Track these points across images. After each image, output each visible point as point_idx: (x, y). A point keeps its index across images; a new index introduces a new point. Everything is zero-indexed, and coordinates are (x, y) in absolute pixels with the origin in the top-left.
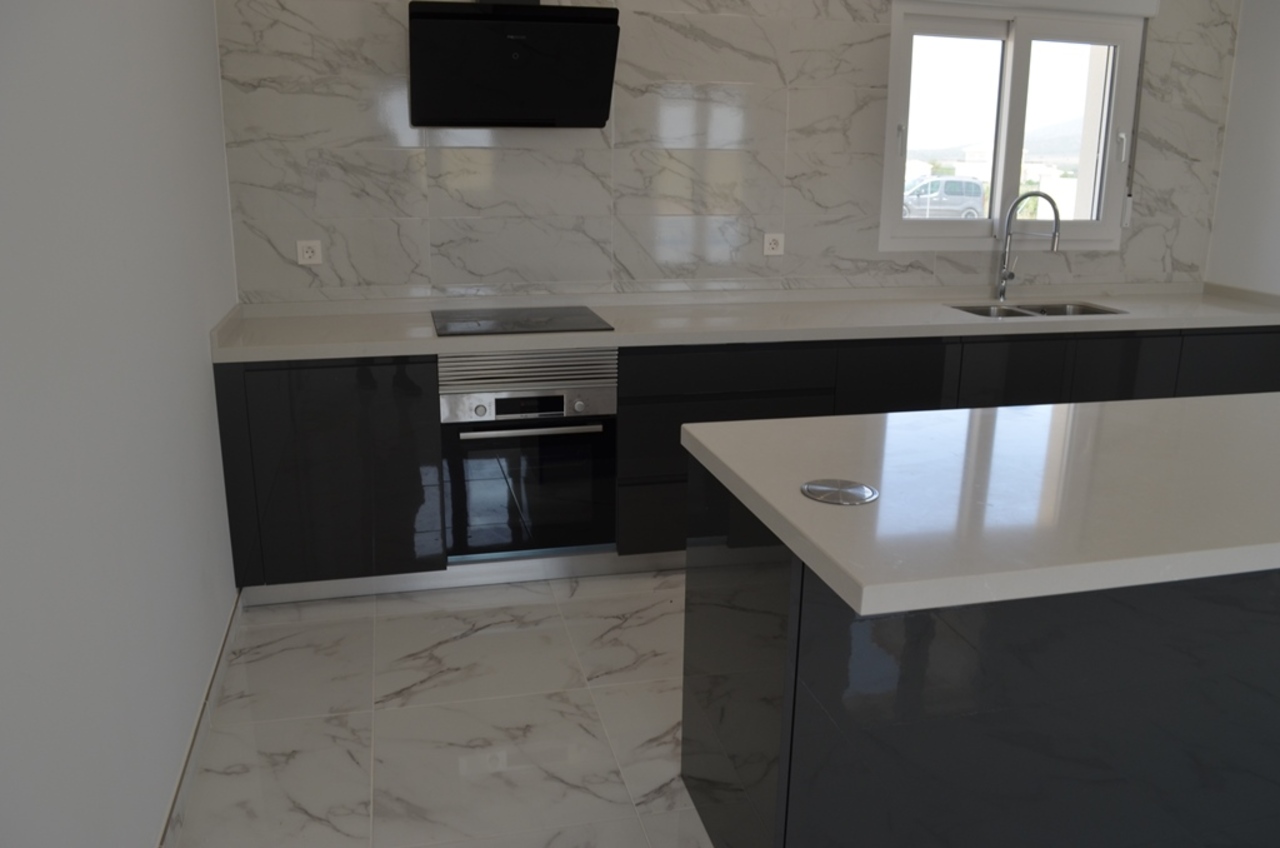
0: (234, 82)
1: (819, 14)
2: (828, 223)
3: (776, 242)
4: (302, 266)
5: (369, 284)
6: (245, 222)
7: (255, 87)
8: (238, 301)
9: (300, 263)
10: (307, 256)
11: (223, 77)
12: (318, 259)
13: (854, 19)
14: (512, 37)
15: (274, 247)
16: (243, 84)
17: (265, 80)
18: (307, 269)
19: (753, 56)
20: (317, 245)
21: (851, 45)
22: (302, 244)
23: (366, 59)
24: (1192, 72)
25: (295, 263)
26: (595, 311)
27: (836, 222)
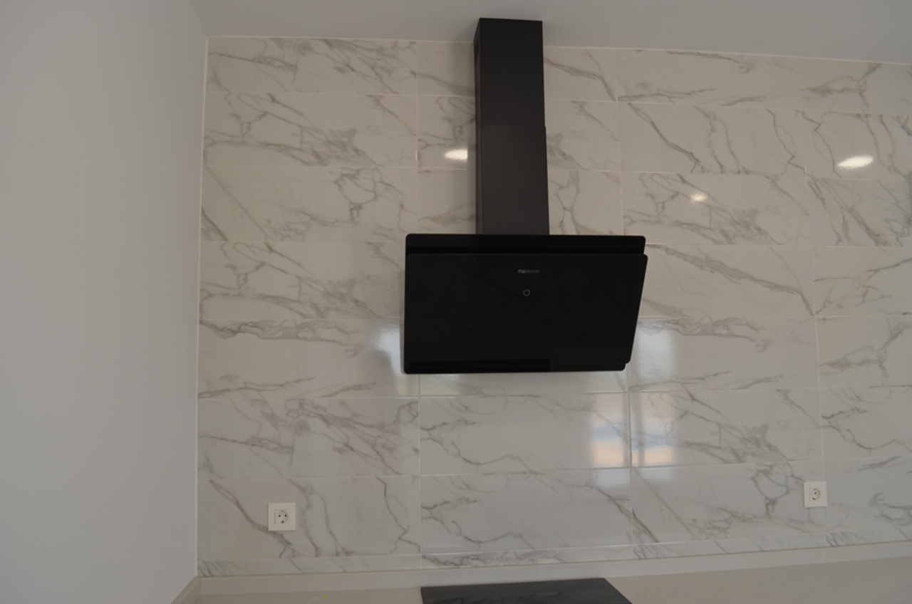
0: (213, 327)
1: (839, 240)
2: (873, 466)
3: (817, 492)
4: (273, 533)
5: (348, 553)
6: (212, 481)
7: (234, 333)
8: (196, 573)
9: (271, 529)
10: (280, 519)
11: (201, 322)
12: (291, 525)
13: (877, 243)
14: (523, 272)
15: (242, 510)
16: (222, 330)
17: (246, 324)
18: (278, 535)
19: (775, 287)
20: (291, 508)
21: (876, 271)
22: (274, 508)
23: (356, 302)
25: (265, 529)
26: (607, 580)
27: (882, 464)
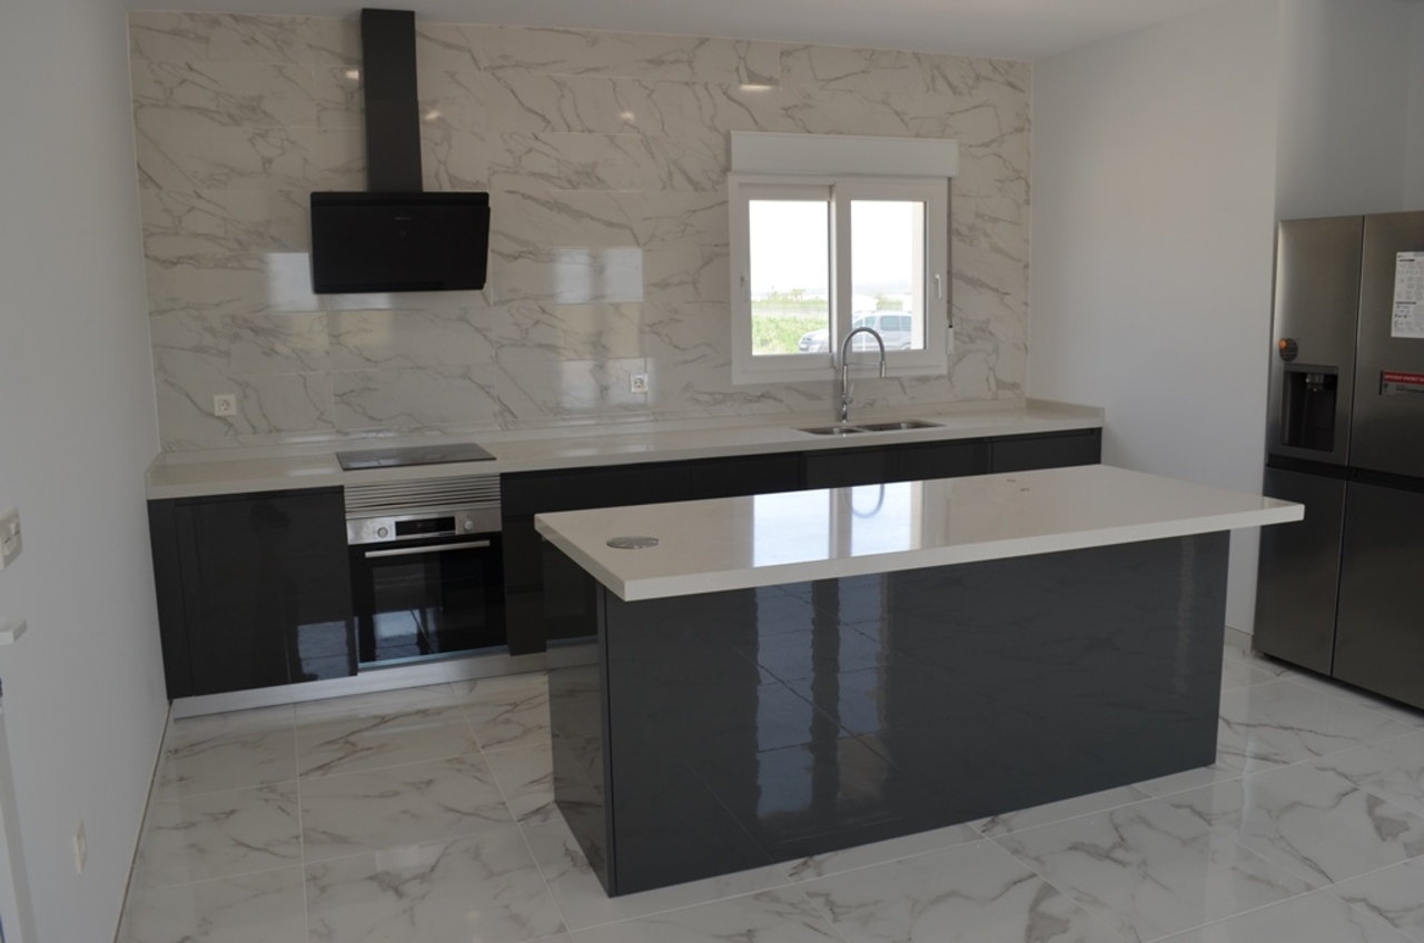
0: (157, 260)
1: (664, 187)
2: (686, 362)
3: (642, 382)
4: (219, 418)
5: (279, 431)
6: (166, 380)
7: (175, 264)
8: (160, 450)
9: (217, 414)
10: (223, 408)
11: (146, 256)
12: (233, 411)
13: (696, 189)
14: (399, 219)
15: (192, 401)
16: (164, 262)
17: (183, 257)
18: (223, 419)
19: (610, 224)
20: (231, 398)
21: (694, 212)
22: (218, 399)
23: (273, 238)
24: (996, 220)
25: (212, 415)
26: (484, 447)
27: (693, 361)
